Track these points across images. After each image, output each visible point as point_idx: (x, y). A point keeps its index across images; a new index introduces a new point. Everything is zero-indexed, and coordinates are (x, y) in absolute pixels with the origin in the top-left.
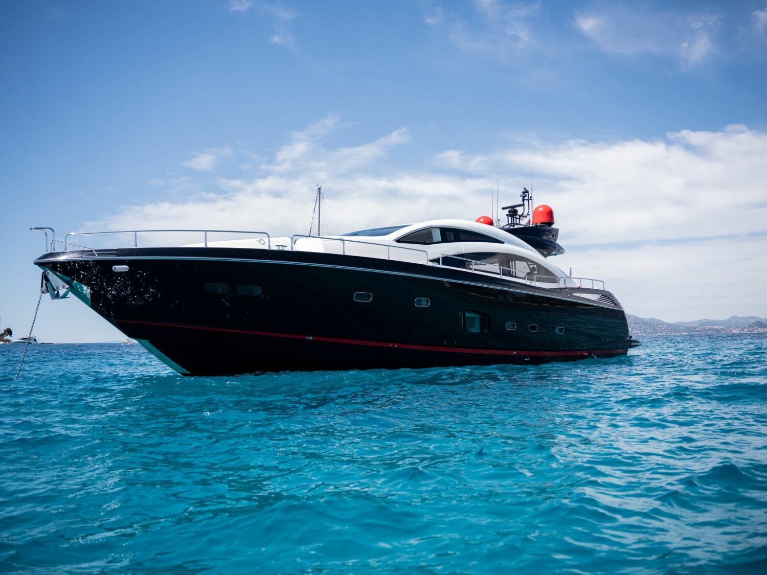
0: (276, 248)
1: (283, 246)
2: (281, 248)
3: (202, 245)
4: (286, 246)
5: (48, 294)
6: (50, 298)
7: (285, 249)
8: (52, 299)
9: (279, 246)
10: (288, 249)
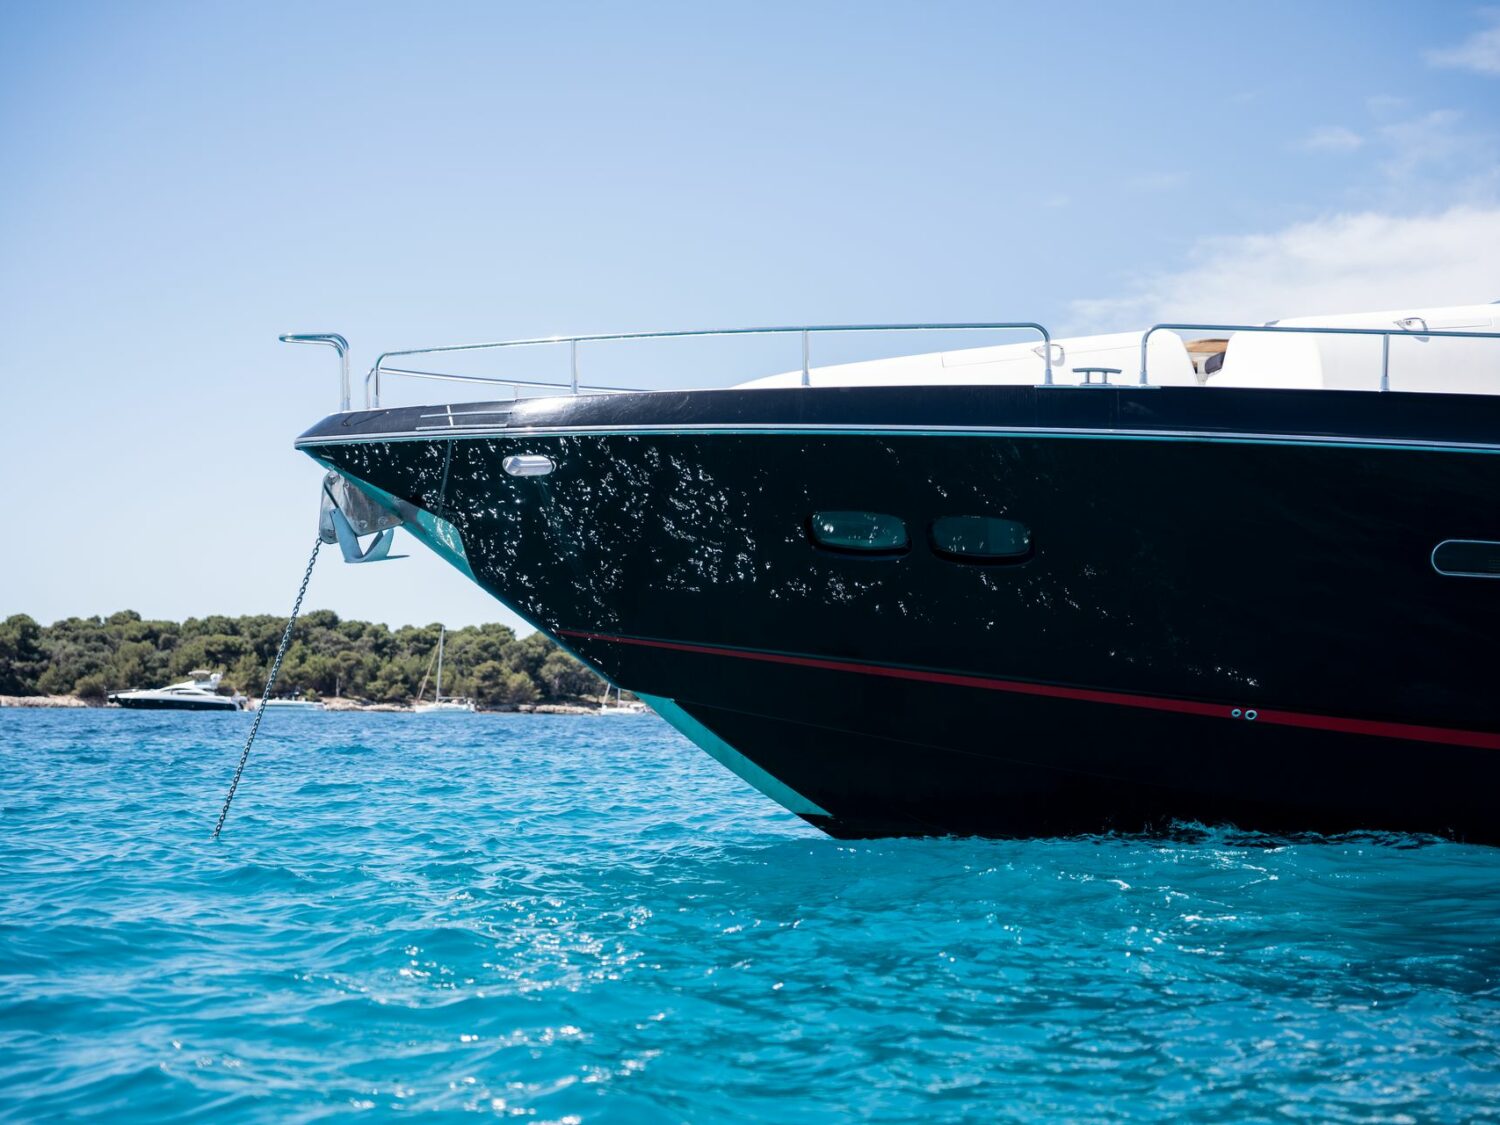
0: (1077, 381)
1: (1105, 371)
2: (1096, 380)
3: (791, 380)
4: (1119, 372)
5: (337, 547)
6: (343, 559)
7: (1115, 381)
8: (347, 561)
9: (1088, 371)
10: (1129, 379)
